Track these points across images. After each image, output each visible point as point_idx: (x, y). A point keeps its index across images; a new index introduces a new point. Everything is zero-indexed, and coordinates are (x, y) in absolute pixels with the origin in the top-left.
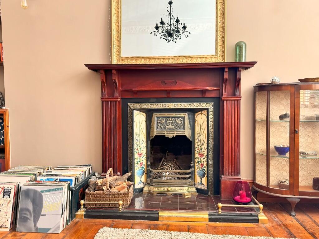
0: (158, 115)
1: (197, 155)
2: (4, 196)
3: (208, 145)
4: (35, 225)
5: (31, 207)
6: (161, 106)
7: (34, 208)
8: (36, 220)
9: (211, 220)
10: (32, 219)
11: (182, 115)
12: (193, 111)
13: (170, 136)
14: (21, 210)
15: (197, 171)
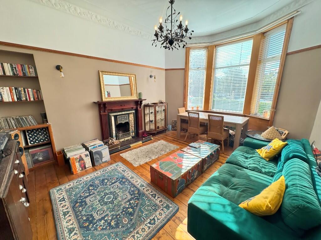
0: (119, 116)
1: (130, 127)
2: (86, 157)
3: (134, 123)
4: (102, 161)
5: (98, 156)
6: (120, 113)
7: (99, 156)
8: (101, 160)
9: (143, 143)
10: (100, 160)
11: (126, 115)
12: (128, 114)
13: (124, 123)
14: (95, 159)
15: (131, 131)
